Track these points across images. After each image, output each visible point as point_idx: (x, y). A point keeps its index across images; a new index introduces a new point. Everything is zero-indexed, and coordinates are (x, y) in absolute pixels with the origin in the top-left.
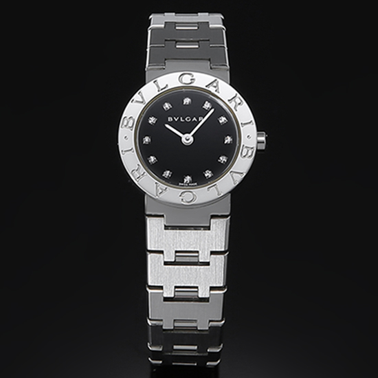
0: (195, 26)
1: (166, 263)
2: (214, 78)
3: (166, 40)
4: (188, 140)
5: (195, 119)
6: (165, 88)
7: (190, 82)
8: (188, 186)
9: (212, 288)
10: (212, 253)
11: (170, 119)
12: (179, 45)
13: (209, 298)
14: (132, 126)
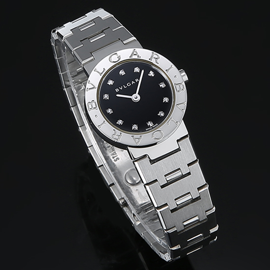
0: (92, 23)
1: (162, 187)
2: (132, 49)
3: (81, 41)
4: (136, 98)
5: (133, 82)
6: (103, 71)
7: (118, 59)
8: (153, 128)
9: (199, 189)
10: (189, 165)
11: (117, 90)
12: (92, 40)
13: (200, 196)
14: (96, 107)
